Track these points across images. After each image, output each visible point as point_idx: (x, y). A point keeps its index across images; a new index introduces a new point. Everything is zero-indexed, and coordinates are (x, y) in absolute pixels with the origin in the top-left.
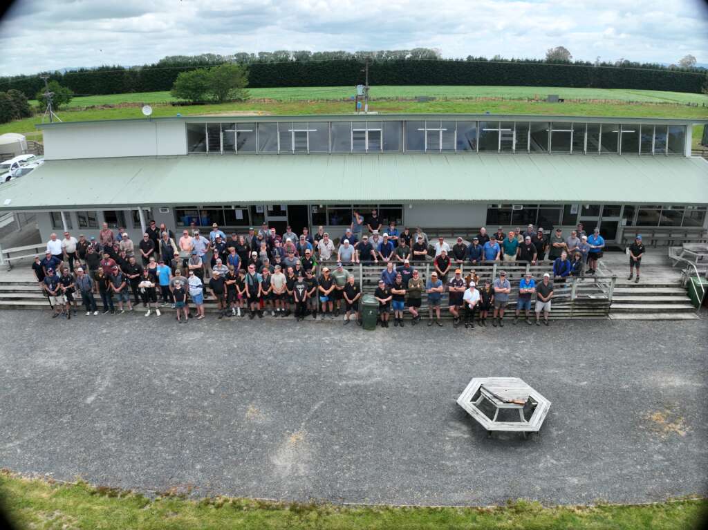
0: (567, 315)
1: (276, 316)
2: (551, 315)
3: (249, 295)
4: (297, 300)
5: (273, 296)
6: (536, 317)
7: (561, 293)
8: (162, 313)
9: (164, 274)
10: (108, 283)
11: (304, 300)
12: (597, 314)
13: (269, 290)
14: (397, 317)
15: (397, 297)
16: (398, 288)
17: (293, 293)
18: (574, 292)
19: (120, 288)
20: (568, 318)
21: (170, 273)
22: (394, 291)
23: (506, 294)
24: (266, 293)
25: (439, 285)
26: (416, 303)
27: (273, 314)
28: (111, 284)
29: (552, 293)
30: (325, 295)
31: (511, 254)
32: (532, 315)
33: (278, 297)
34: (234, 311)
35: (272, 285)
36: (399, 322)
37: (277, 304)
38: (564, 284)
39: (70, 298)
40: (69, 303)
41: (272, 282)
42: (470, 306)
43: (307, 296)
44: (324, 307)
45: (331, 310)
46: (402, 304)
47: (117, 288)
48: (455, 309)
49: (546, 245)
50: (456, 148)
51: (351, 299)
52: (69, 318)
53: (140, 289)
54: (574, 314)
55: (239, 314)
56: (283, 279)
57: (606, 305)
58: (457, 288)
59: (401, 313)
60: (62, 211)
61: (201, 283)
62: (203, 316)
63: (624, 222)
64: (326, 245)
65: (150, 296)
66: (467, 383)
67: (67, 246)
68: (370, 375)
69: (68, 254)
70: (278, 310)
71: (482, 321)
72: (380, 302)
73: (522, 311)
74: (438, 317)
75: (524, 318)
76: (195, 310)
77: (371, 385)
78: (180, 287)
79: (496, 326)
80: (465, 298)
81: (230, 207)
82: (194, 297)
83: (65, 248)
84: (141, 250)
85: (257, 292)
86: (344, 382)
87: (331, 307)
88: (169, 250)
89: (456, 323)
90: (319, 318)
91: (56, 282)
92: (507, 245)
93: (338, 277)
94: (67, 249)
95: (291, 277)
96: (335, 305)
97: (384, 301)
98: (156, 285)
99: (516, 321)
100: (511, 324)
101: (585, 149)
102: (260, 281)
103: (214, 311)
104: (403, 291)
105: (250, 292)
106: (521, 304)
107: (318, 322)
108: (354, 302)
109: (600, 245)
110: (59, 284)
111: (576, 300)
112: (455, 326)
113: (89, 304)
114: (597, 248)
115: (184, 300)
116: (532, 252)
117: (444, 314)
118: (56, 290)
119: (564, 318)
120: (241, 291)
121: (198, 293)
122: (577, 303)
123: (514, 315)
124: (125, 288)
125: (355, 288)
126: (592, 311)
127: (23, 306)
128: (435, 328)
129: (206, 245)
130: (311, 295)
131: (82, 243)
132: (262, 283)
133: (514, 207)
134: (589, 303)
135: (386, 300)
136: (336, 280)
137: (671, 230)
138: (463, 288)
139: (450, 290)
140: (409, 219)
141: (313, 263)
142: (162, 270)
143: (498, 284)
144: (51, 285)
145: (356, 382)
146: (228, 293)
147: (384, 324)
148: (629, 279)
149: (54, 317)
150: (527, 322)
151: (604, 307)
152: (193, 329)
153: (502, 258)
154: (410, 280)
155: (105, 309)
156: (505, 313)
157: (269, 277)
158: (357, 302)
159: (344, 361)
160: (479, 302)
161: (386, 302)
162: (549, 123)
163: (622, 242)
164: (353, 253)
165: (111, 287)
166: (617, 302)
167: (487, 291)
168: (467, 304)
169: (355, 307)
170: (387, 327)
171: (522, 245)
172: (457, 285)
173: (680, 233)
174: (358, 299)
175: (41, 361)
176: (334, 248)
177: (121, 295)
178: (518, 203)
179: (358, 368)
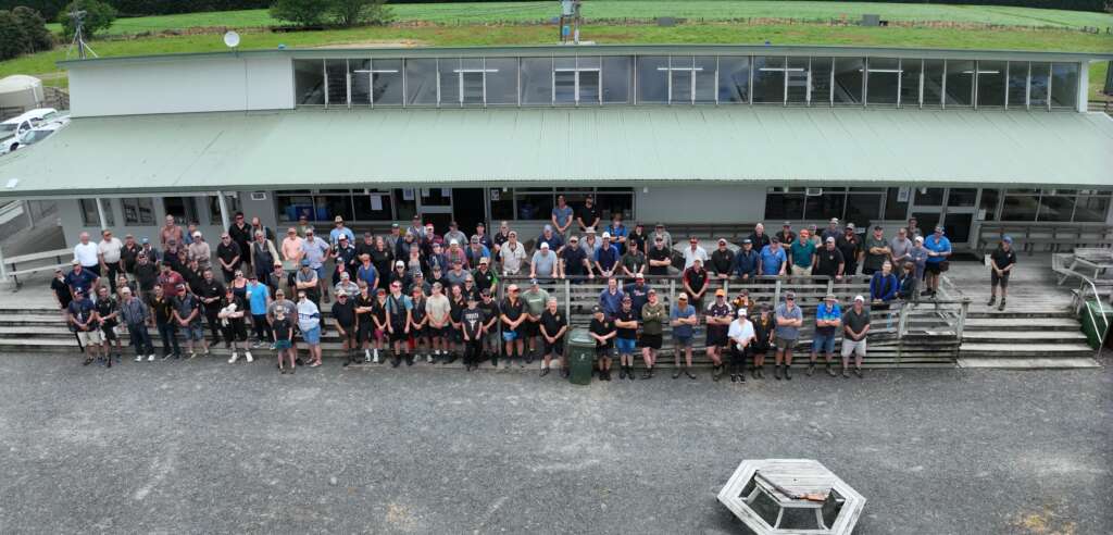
0: (891, 360)
1: (433, 362)
2: (866, 360)
3: (391, 330)
4: (467, 338)
5: (429, 331)
6: (842, 364)
7: (884, 326)
8: (255, 357)
9: (257, 297)
10: (170, 311)
11: (478, 337)
12: (939, 360)
13: (423, 322)
14: (624, 364)
15: (625, 333)
16: (625, 319)
17: (461, 327)
18: (902, 325)
19: (188, 320)
20: (893, 366)
21: (267, 294)
22: (619, 322)
23: (795, 327)
24: (418, 326)
25: (691, 313)
26: (654, 341)
27: (430, 358)
28: (175, 312)
29: (868, 326)
30: (512, 328)
31: (805, 266)
32: (836, 361)
33: (439, 332)
34: (368, 355)
35: (428, 314)
36: (627, 372)
37: (436, 345)
38: (886, 312)
39: (110, 336)
40: (108, 342)
41: (427, 309)
42: (739, 346)
43: (482, 332)
44: (509, 349)
45: (520, 353)
46: (633, 344)
47: (183, 318)
48: (716, 352)
49: (859, 251)
50: (716, 98)
51: (551, 335)
52: (109, 366)
53: (220, 320)
54: (903, 360)
55: (376, 359)
56: (444, 305)
57: (953, 345)
58: (719, 318)
59: (631, 359)
60: (98, 198)
61: (316, 311)
62: (319, 362)
63: (982, 214)
64: (513, 250)
65: (235, 331)
66: (735, 468)
67: (106, 253)
68: (583, 454)
69: (107, 264)
70: (438, 352)
71: (755, 371)
72: (598, 341)
73: (820, 355)
74: (689, 365)
75: (824, 366)
76: (306, 353)
77: (583, 471)
78: (283, 317)
79: (779, 379)
80: (731, 334)
81: (362, 191)
82: (307, 333)
83: (102, 255)
84: (221, 260)
85: (405, 326)
86: (541, 467)
87: (520, 348)
88: (267, 258)
89: (717, 374)
90: (501, 365)
91: (89, 310)
92: (799, 251)
93: (531, 301)
94: (106, 256)
95: (457, 300)
96: (526, 347)
97: (603, 339)
98: (245, 314)
99: (810, 371)
100: (803, 377)
101: (921, 101)
102: (409, 308)
103: (336, 355)
104: (634, 324)
105: (392, 325)
106: (819, 343)
107: (501, 372)
108: (557, 341)
109: (944, 251)
110: (92, 312)
111: (905, 338)
112: (717, 379)
113: (141, 343)
114: (939, 256)
115: (290, 338)
116: (836, 262)
117: (698, 359)
118: (89, 321)
119: (887, 366)
120: (382, 324)
121: (313, 326)
122: (907, 342)
123: (808, 361)
124: (197, 319)
125: (558, 318)
126: (930, 355)
127: (38, 346)
128: (684, 382)
129: (325, 251)
130: (489, 330)
131: (130, 247)
132: (413, 311)
133: (808, 191)
134: (926, 342)
135: (606, 337)
136: (528, 305)
137: (1055, 228)
138: (728, 319)
139: (708, 322)
140: (643, 211)
141: (492, 280)
142: (255, 290)
143: (784, 313)
144: (80, 315)
145: (559, 466)
146: (359, 326)
147: (604, 375)
148: (989, 304)
149: (86, 364)
150: (829, 373)
151: (949, 349)
152: (303, 384)
153: (789, 270)
154: (646, 305)
155: (166, 351)
156: (794, 358)
157: (423, 302)
158: (560, 340)
159: (540, 434)
160: (752, 340)
161: (607, 340)
162: (864, 59)
163: (978, 246)
164: (556, 263)
165: (174, 318)
166: (970, 341)
167: (764, 324)
168: (734, 343)
169: (558, 348)
170: (609, 380)
171: (822, 251)
172: (719, 314)
173: (1069, 232)
174: (563, 336)
175: (65, 432)
176: (525, 256)
177: (191, 330)
178: (814, 185)
179: (562, 444)
